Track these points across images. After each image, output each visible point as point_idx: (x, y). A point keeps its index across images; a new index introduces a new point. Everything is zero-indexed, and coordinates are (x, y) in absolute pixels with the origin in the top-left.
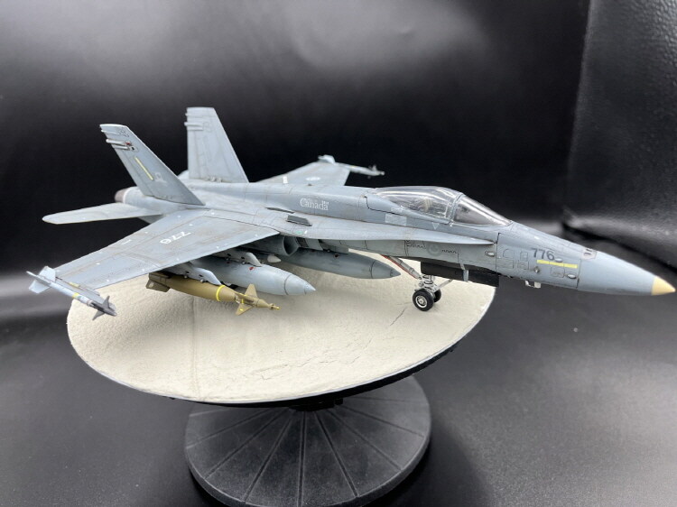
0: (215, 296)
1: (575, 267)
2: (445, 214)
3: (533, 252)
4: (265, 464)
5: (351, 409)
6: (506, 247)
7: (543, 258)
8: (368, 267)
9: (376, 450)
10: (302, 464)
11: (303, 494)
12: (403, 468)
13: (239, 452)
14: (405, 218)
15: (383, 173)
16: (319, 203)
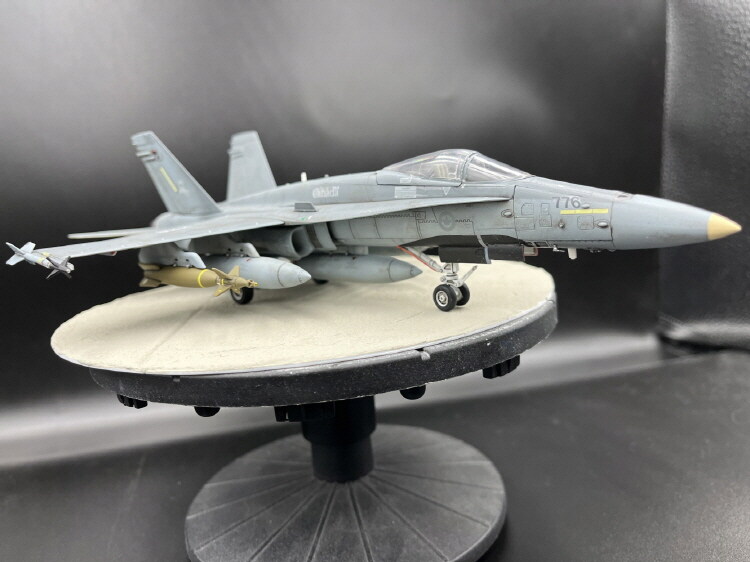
0: (196, 280)
1: (606, 211)
2: (455, 174)
3: (555, 201)
4: (270, 539)
5: (396, 487)
6: (524, 201)
7: (567, 206)
8: (386, 266)
9: (419, 535)
10: (316, 542)
13: (245, 524)
14: (414, 188)
16: (330, 189)
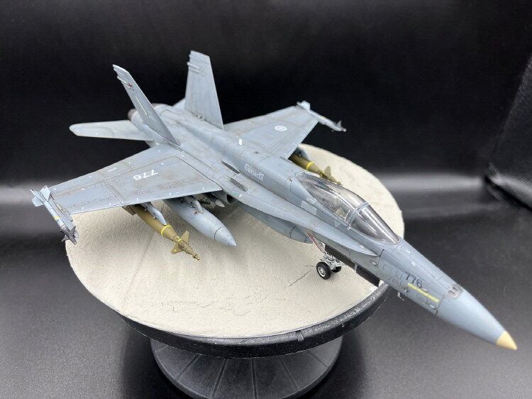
0: (160, 231)
1: (437, 301)
3: (407, 275)
6: (386, 263)
7: (413, 283)
8: (290, 229)
11: (218, 388)
12: (300, 389)
14: (316, 209)
15: (345, 130)
16: (258, 172)
